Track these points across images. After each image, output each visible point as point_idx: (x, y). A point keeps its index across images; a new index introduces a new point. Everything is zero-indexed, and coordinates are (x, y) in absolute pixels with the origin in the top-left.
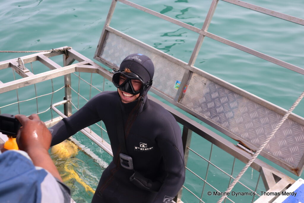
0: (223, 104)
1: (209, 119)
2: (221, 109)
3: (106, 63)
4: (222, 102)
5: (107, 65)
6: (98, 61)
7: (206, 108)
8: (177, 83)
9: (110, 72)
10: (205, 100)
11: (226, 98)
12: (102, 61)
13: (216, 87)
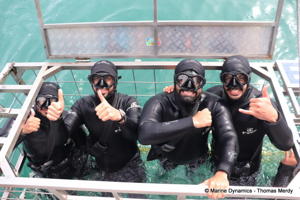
0: (198, 39)
1: (191, 54)
2: (198, 42)
3: (65, 57)
4: (196, 37)
5: (66, 58)
6: (54, 59)
7: (185, 48)
8: (149, 41)
9: (75, 63)
10: (181, 42)
11: (199, 32)
12: (58, 57)
13: (186, 28)
